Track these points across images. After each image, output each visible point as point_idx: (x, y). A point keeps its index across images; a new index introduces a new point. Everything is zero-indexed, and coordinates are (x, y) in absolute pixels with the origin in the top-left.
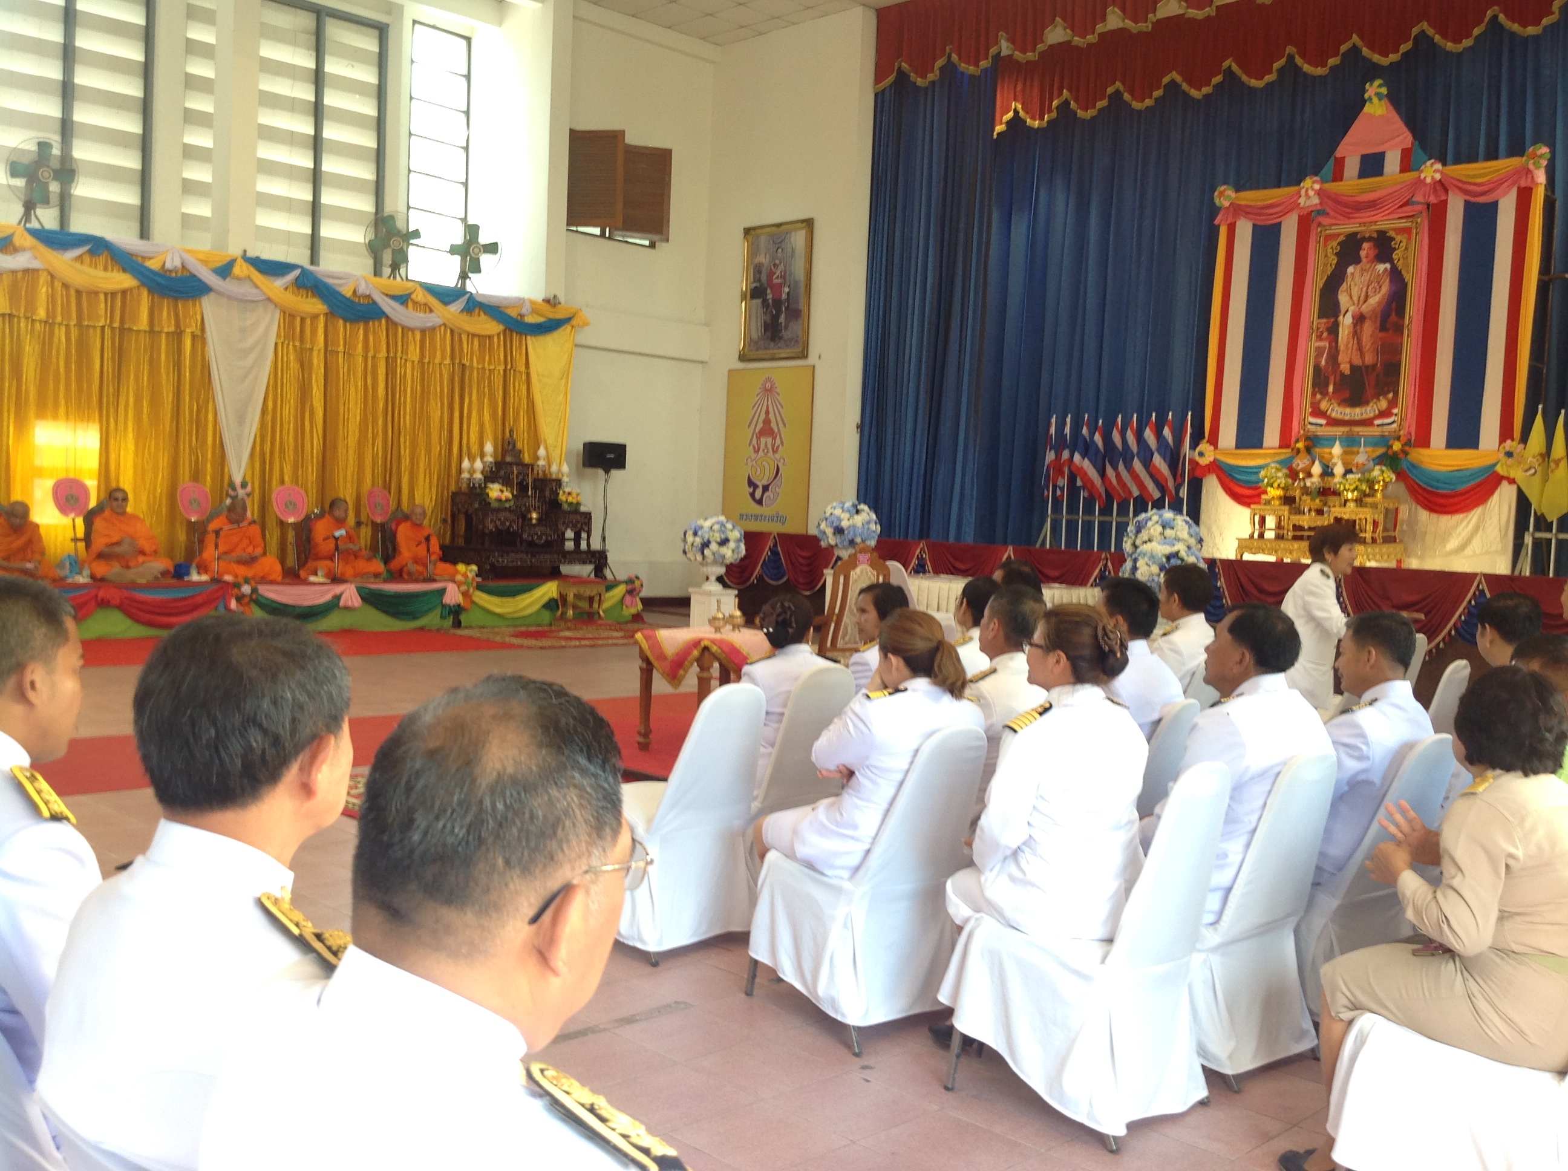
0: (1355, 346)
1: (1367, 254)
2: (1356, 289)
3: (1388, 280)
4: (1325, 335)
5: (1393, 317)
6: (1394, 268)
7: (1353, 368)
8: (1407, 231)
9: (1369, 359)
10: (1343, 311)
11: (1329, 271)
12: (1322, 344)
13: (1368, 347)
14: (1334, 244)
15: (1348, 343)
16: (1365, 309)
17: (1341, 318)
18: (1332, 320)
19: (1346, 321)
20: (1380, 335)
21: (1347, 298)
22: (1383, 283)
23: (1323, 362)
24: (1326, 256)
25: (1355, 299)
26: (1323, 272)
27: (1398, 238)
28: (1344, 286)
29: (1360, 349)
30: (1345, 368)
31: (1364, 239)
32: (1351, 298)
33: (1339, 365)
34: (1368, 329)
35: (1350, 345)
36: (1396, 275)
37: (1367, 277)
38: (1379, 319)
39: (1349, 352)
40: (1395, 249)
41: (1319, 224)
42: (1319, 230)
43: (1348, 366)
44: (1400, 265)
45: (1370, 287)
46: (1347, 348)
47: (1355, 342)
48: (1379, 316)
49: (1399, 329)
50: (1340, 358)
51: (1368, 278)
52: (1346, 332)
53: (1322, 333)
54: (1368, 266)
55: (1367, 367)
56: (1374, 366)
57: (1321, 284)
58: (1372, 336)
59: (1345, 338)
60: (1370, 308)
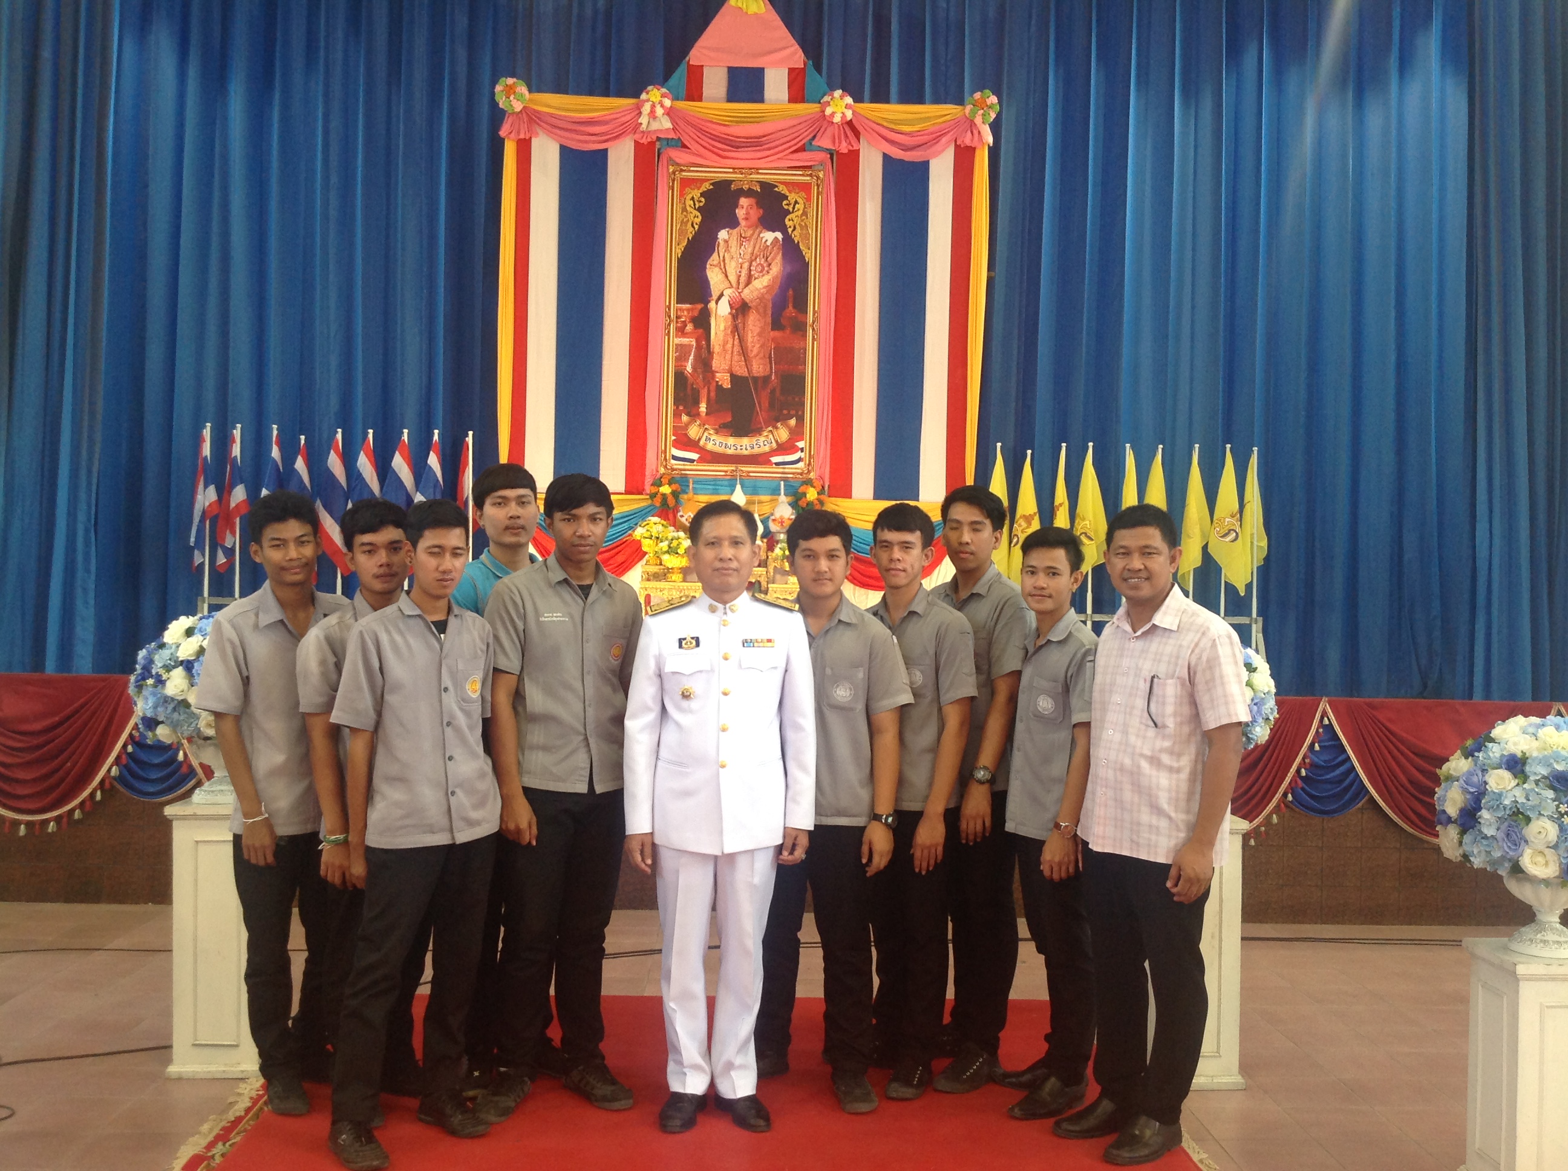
0: (737, 349)
1: (747, 213)
2: (733, 264)
3: (780, 257)
4: (690, 327)
5: (790, 311)
6: (788, 239)
7: (734, 378)
8: (805, 188)
9: (758, 368)
10: (715, 294)
11: (690, 233)
12: (685, 341)
13: (755, 351)
14: (697, 194)
15: (725, 343)
16: (748, 294)
17: (712, 305)
18: (700, 306)
19: (721, 310)
20: (772, 333)
21: (721, 276)
22: (773, 259)
23: (689, 368)
24: (684, 209)
25: (733, 278)
26: (682, 232)
27: (792, 197)
28: (714, 259)
29: (744, 352)
30: (724, 379)
31: (741, 193)
32: (727, 276)
33: (713, 373)
34: (754, 324)
35: (729, 346)
36: (791, 250)
37: (748, 248)
38: (769, 312)
39: (728, 357)
40: (788, 212)
41: (671, 161)
42: (671, 169)
43: (727, 376)
44: (796, 236)
45: (754, 263)
46: (724, 350)
47: (737, 342)
48: (770, 305)
49: (800, 328)
50: (715, 364)
51: (750, 250)
52: (722, 327)
53: (685, 324)
54: (750, 232)
55: (755, 379)
56: (766, 379)
57: (678, 251)
58: (760, 335)
59: (721, 335)
60: (755, 294)
